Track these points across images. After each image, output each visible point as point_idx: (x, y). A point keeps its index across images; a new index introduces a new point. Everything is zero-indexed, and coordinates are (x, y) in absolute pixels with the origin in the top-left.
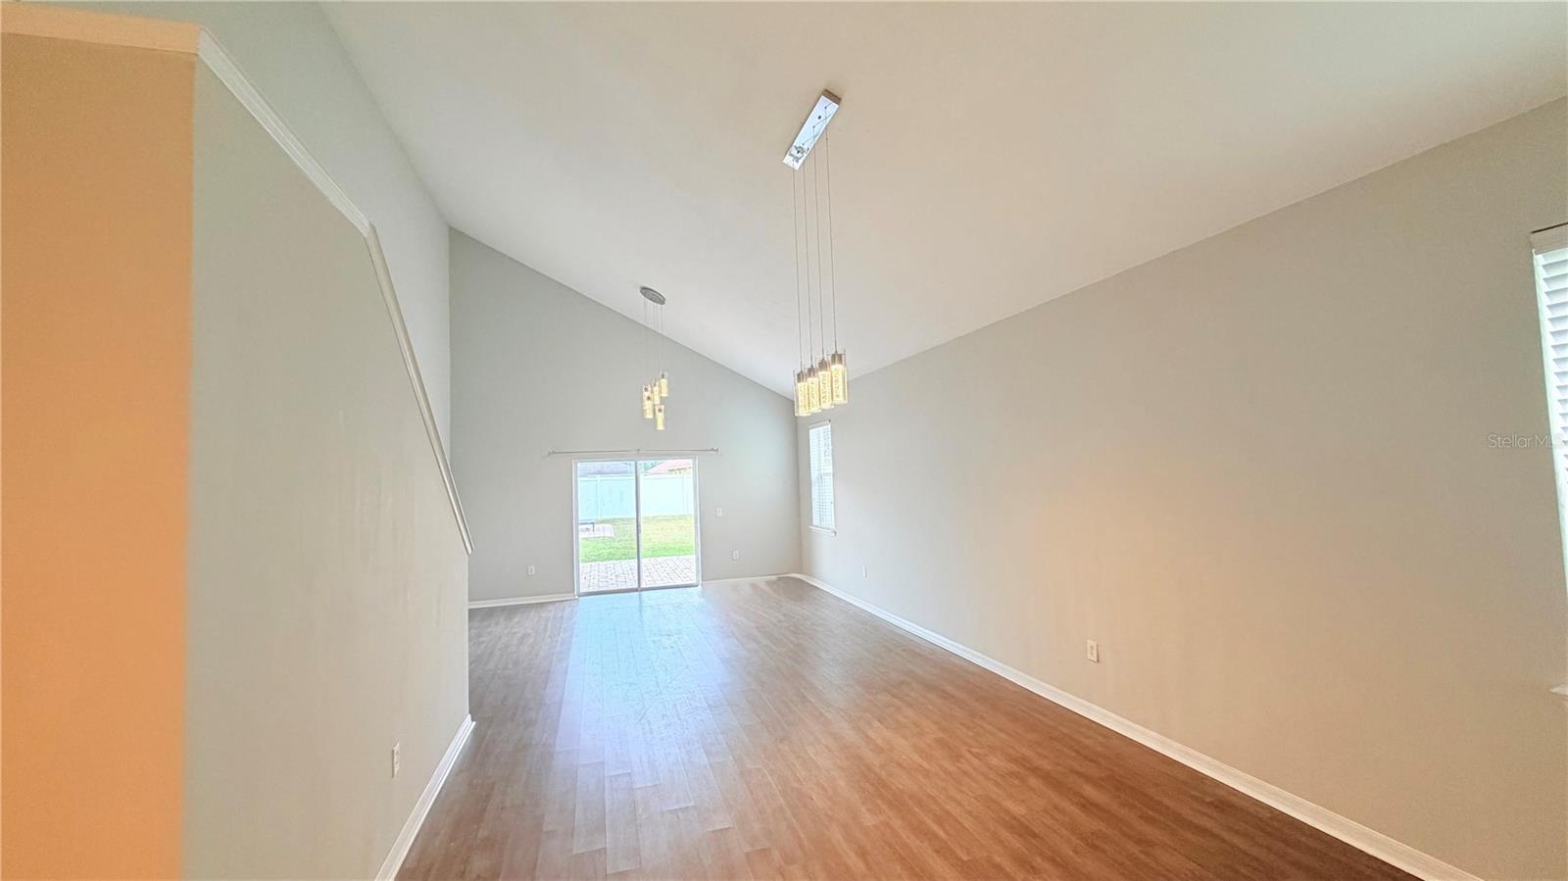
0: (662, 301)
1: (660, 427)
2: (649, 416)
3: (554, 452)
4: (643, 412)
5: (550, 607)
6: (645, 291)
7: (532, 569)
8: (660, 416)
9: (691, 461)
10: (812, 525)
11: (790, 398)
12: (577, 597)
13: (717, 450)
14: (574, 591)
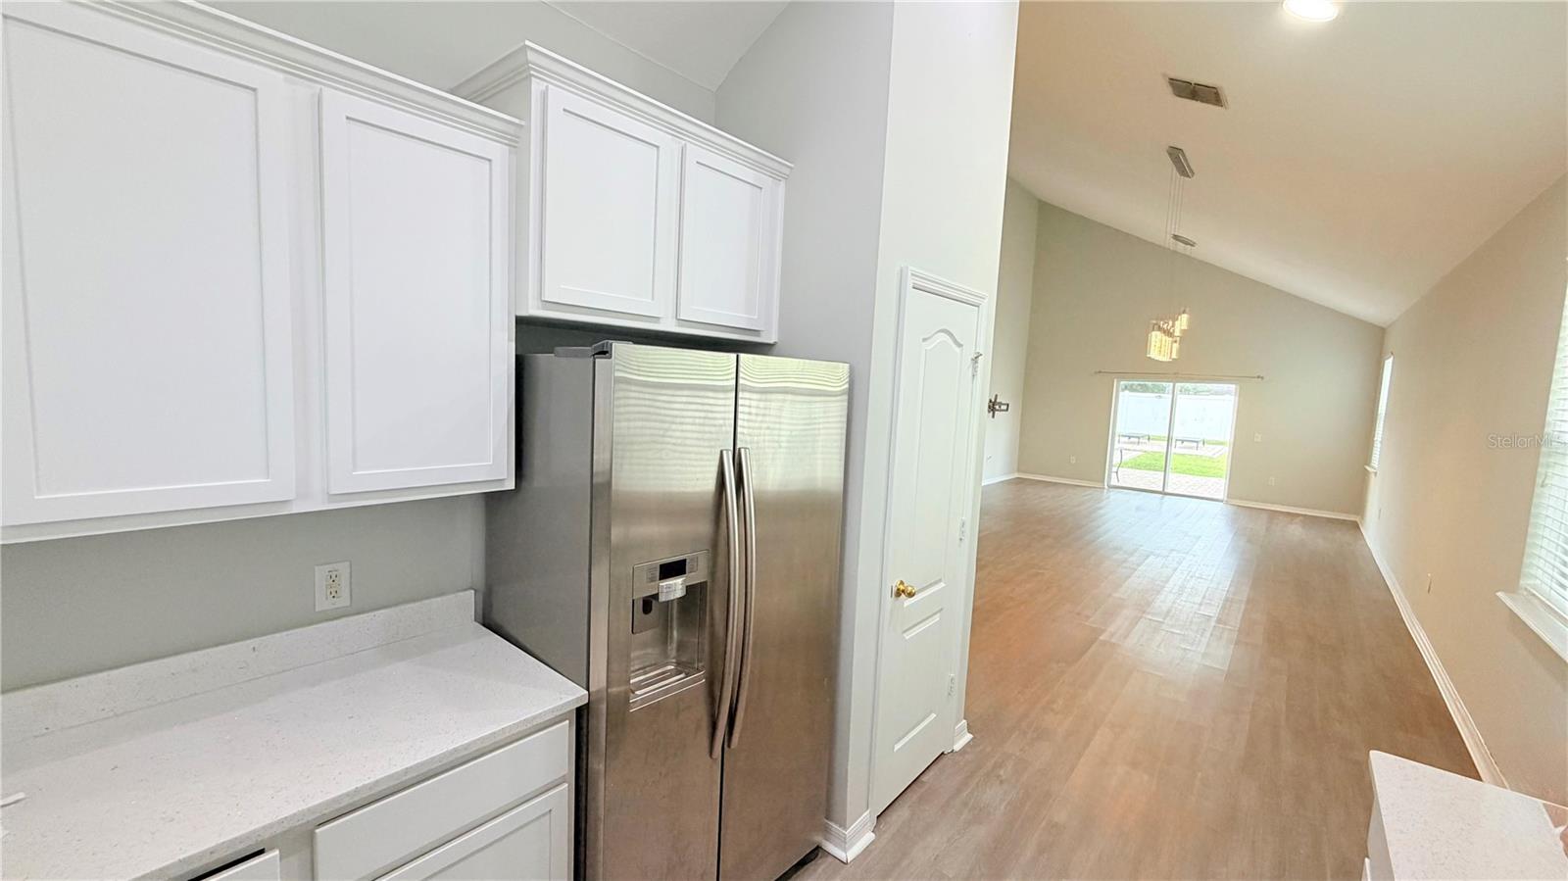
0: (1193, 245)
3: (1100, 372)
6: (1175, 237)
7: (1073, 460)
9: (1234, 386)
10: (1369, 465)
11: (1380, 325)
12: (1106, 487)
13: (1262, 378)
14: (1103, 482)
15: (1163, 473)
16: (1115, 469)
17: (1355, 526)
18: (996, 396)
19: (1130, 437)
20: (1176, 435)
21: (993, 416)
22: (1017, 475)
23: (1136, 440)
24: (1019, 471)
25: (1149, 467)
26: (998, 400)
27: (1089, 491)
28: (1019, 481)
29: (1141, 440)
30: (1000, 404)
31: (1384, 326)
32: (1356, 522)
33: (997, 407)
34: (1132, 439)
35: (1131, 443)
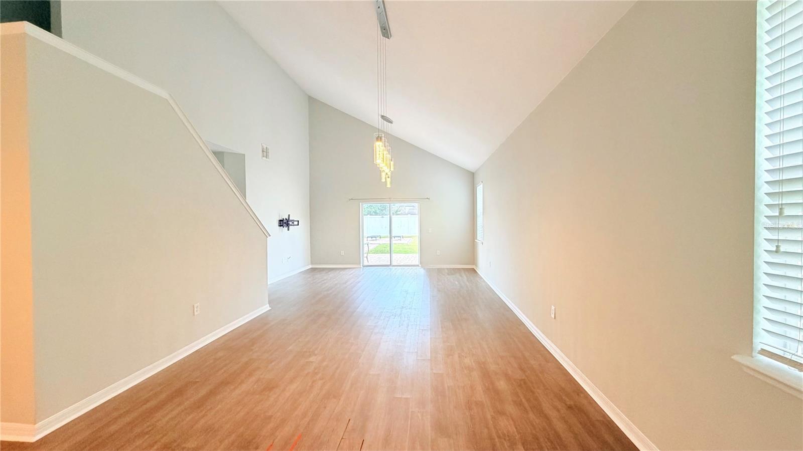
0: (391, 122)
1: (389, 186)
2: (383, 180)
3: (352, 199)
4: (381, 179)
5: (348, 270)
6: (383, 117)
7: (343, 253)
8: (389, 180)
9: (417, 204)
10: (477, 239)
11: (472, 171)
12: (362, 267)
13: (429, 199)
14: (360, 264)
15: (389, 254)
16: (365, 255)
17: (474, 271)
18: (289, 215)
19: (372, 238)
20: (393, 235)
21: (288, 230)
22: (310, 267)
23: (375, 239)
24: (312, 263)
25: (382, 252)
26: (291, 219)
27: (354, 270)
28: (313, 270)
29: (377, 238)
30: (293, 221)
31: (474, 172)
32: (473, 269)
33: (291, 223)
34: (373, 239)
35: (373, 240)
